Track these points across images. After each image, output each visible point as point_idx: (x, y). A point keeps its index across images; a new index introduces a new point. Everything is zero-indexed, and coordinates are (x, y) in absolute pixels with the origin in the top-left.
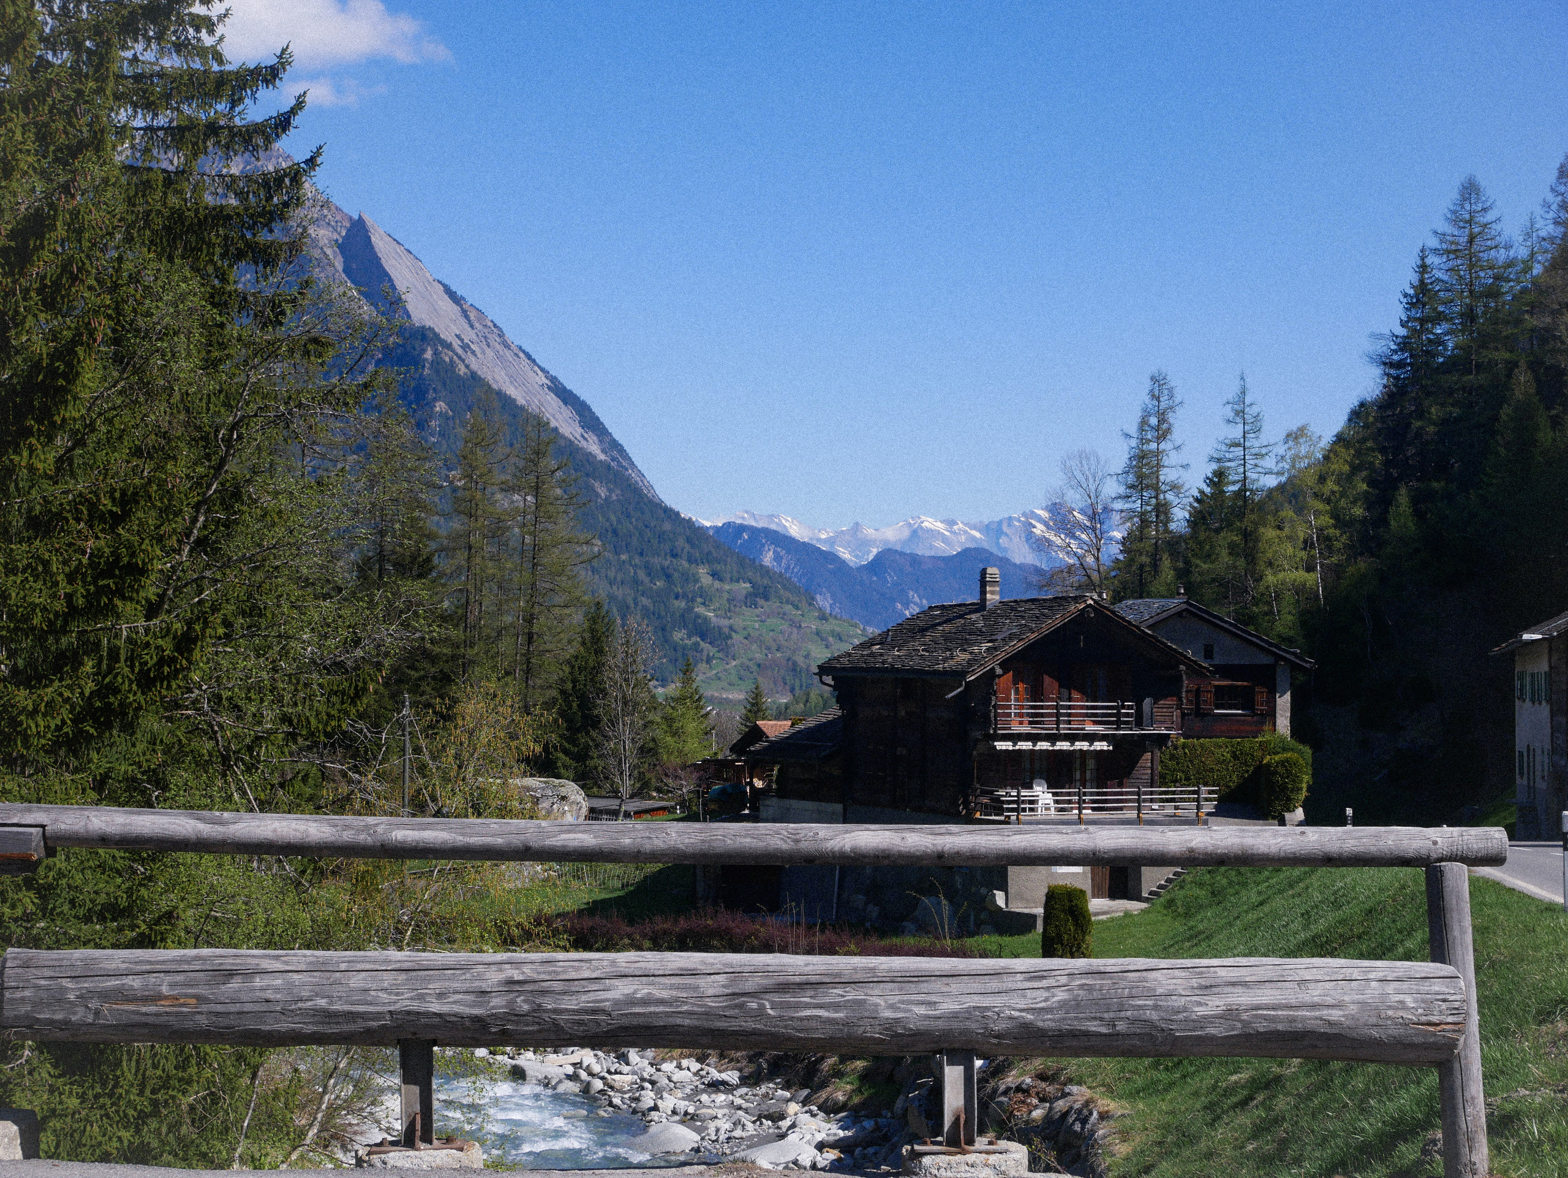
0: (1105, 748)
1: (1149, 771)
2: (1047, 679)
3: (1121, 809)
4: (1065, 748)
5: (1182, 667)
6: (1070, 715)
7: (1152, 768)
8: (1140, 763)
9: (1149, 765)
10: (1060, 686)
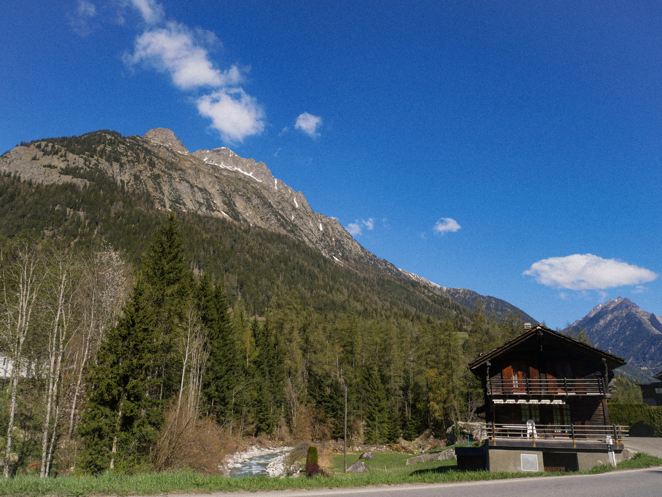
0: (561, 403)
1: (603, 417)
2: (531, 369)
3: (585, 437)
4: (535, 403)
5: (604, 359)
6: (547, 386)
7: (604, 415)
8: (596, 412)
9: (602, 413)
10: (540, 372)
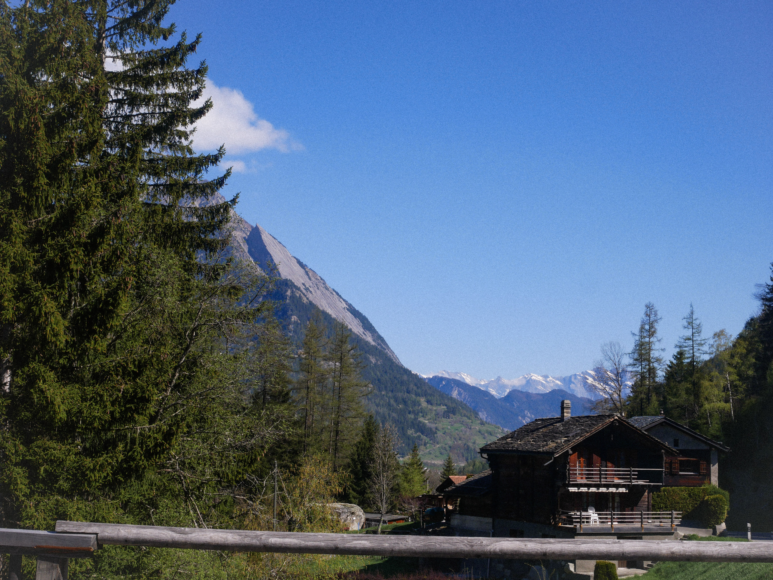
0: (624, 491)
1: (647, 503)
2: (595, 457)
3: (632, 522)
4: (604, 491)
5: (663, 451)
6: (606, 474)
8: (642, 499)
9: (647, 500)
10: (601, 460)
